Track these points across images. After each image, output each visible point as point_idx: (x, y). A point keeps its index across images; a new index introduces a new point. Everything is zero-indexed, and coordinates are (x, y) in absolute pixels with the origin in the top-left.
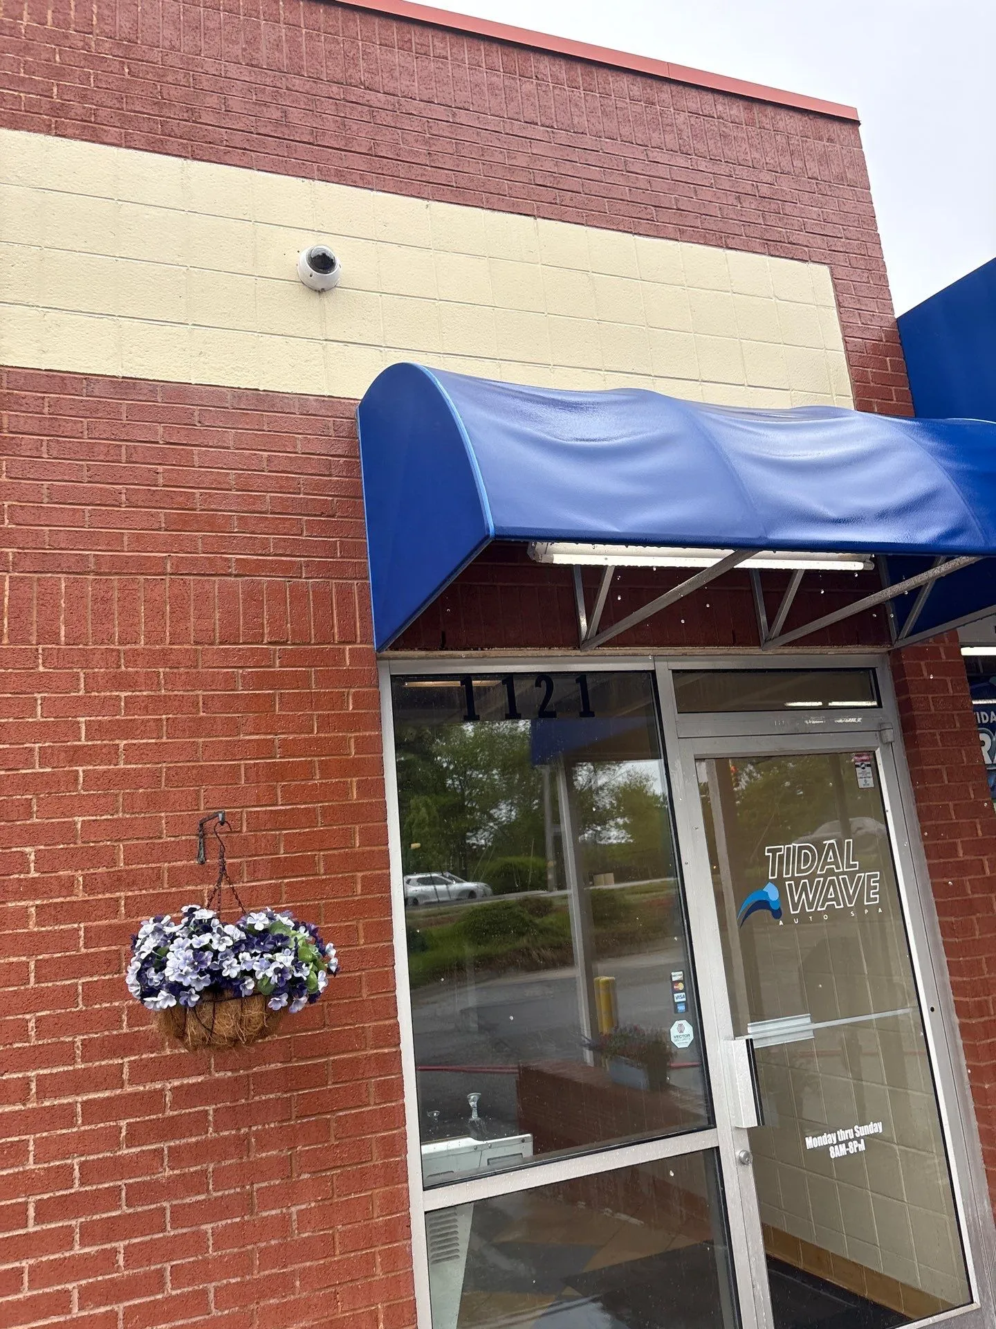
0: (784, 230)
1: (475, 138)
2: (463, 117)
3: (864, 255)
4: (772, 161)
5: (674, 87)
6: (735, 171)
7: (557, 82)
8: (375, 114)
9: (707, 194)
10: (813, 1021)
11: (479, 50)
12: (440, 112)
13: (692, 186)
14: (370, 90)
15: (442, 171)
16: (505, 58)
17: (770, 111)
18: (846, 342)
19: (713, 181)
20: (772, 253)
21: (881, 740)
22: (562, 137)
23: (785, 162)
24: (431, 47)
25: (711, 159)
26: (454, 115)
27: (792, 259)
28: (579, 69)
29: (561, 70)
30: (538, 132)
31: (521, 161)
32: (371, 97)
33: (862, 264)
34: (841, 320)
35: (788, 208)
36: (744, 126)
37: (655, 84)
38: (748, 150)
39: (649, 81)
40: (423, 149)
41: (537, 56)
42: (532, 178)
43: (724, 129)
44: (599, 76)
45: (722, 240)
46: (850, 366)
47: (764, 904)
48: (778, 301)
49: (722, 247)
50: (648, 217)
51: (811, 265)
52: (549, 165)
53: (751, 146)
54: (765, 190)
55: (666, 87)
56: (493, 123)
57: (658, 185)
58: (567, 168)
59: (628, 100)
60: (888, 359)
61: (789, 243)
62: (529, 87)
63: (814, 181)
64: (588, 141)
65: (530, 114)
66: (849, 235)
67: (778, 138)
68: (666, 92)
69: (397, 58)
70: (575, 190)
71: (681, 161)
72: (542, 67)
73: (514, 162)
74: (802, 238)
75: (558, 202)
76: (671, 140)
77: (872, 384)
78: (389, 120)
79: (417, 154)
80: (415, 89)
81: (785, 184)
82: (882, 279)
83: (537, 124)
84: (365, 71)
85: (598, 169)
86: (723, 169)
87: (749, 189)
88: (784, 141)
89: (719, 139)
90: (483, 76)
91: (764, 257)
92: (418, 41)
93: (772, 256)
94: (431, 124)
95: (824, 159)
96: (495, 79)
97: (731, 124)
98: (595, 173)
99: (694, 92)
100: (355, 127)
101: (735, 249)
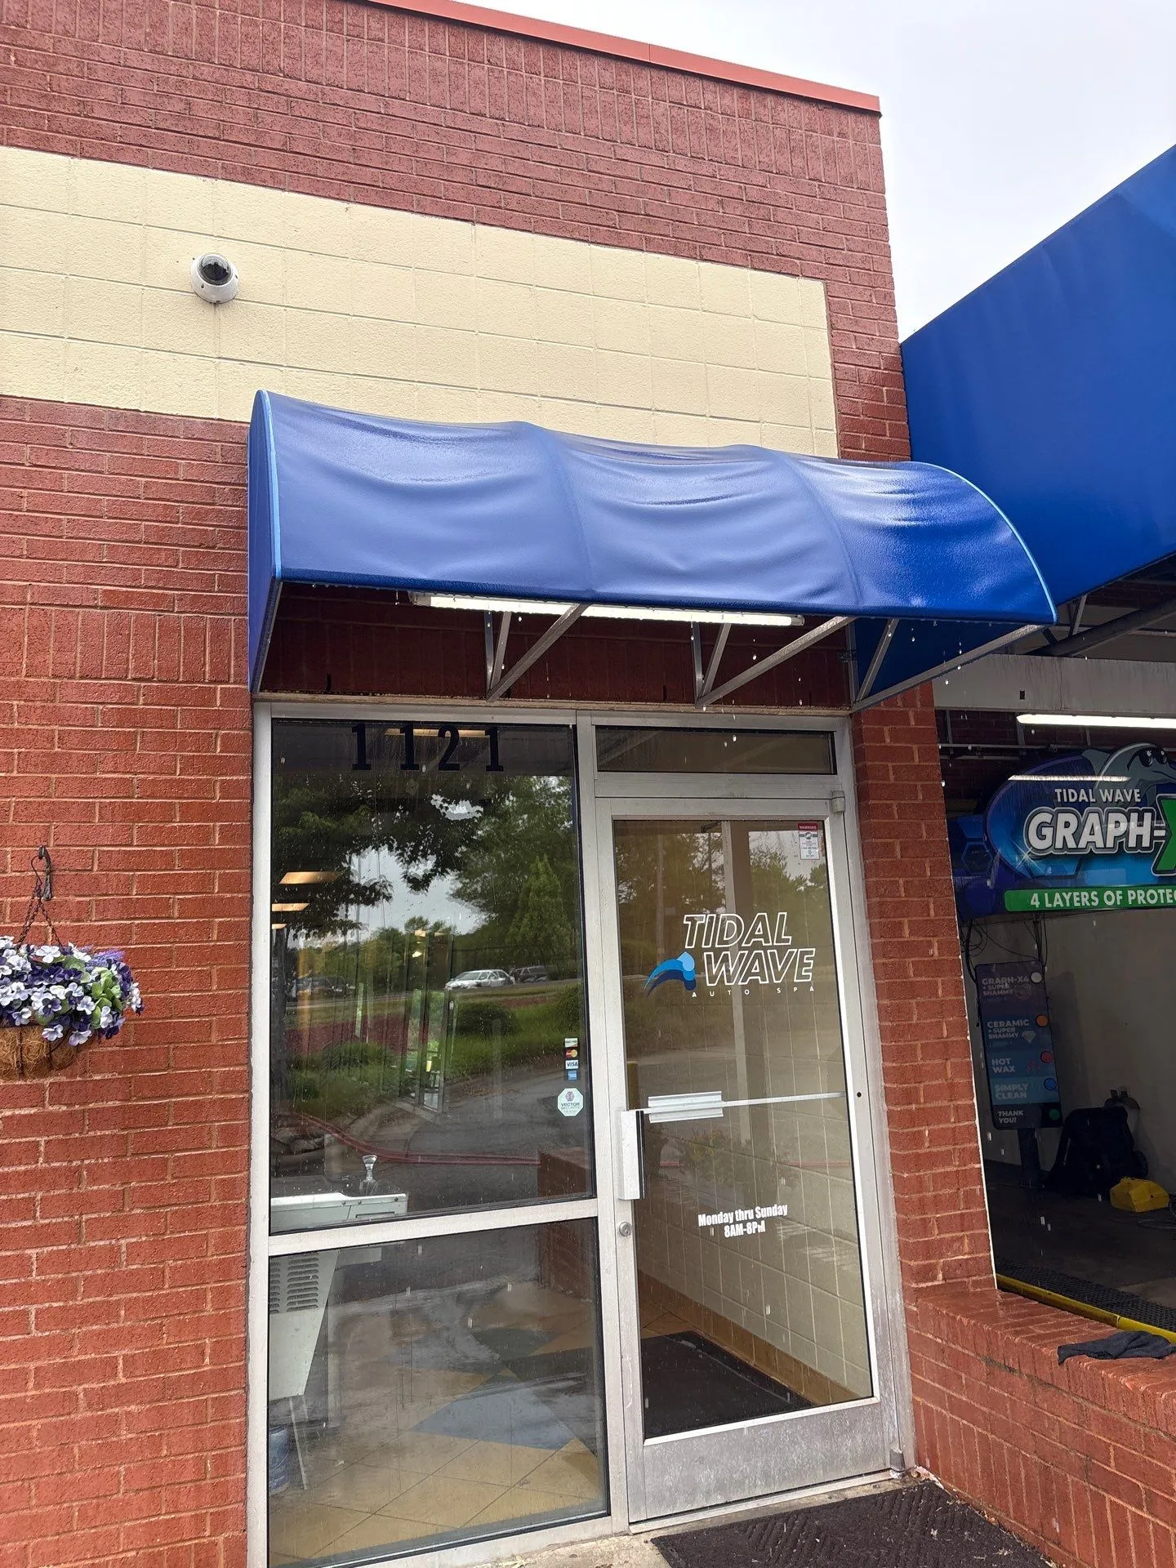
0: (773, 240)
1: (408, 131)
2: (396, 107)
3: (869, 270)
4: (766, 160)
5: (655, 73)
6: (720, 170)
7: (514, 67)
8: (293, 104)
9: (682, 198)
10: (724, 1099)
11: (423, 30)
12: (370, 102)
13: (666, 188)
14: (290, 78)
15: (368, 169)
16: (453, 39)
17: (770, 100)
18: (835, 369)
19: (692, 183)
20: (756, 266)
21: (832, 809)
22: (515, 130)
23: (783, 161)
24: (366, 30)
25: (692, 157)
26: (387, 105)
27: (779, 273)
28: (541, 52)
29: (519, 53)
30: (485, 126)
31: (464, 158)
32: (290, 85)
33: (865, 280)
34: (832, 344)
35: (781, 214)
36: (737, 119)
37: (632, 69)
38: (739, 146)
39: (625, 66)
40: (346, 144)
41: (492, 38)
42: (474, 177)
43: (711, 122)
44: (564, 60)
45: (698, 251)
46: (838, 395)
47: (678, 974)
48: (756, 321)
49: (695, 258)
50: (610, 223)
51: (802, 281)
52: (496, 163)
53: (743, 141)
54: (754, 193)
55: (646, 73)
56: (432, 115)
57: (625, 186)
58: (515, 167)
59: (597, 88)
60: (885, 388)
61: (777, 255)
62: (480, 73)
63: (816, 183)
64: (544, 136)
65: (477, 104)
66: (852, 247)
67: (777, 132)
68: (645, 79)
69: (325, 41)
70: (524, 191)
71: (655, 158)
72: (496, 49)
73: (453, 159)
74: (794, 248)
75: (503, 205)
76: (645, 135)
77: (862, 417)
78: (310, 112)
79: (339, 150)
80: (344, 76)
81: (781, 189)
82: (888, 297)
83: (484, 115)
84: (285, 56)
85: (554, 167)
86: (706, 168)
87: (735, 192)
88: (784, 136)
89: (704, 133)
90: (426, 60)
91: (745, 270)
92: (350, 22)
93: (755, 269)
94: (357, 116)
95: (831, 157)
96: (439, 64)
97: (720, 116)
98: (550, 172)
99: (678, 78)
100: (269, 120)
101: (710, 261)
